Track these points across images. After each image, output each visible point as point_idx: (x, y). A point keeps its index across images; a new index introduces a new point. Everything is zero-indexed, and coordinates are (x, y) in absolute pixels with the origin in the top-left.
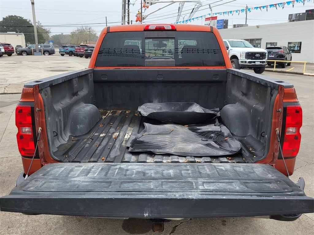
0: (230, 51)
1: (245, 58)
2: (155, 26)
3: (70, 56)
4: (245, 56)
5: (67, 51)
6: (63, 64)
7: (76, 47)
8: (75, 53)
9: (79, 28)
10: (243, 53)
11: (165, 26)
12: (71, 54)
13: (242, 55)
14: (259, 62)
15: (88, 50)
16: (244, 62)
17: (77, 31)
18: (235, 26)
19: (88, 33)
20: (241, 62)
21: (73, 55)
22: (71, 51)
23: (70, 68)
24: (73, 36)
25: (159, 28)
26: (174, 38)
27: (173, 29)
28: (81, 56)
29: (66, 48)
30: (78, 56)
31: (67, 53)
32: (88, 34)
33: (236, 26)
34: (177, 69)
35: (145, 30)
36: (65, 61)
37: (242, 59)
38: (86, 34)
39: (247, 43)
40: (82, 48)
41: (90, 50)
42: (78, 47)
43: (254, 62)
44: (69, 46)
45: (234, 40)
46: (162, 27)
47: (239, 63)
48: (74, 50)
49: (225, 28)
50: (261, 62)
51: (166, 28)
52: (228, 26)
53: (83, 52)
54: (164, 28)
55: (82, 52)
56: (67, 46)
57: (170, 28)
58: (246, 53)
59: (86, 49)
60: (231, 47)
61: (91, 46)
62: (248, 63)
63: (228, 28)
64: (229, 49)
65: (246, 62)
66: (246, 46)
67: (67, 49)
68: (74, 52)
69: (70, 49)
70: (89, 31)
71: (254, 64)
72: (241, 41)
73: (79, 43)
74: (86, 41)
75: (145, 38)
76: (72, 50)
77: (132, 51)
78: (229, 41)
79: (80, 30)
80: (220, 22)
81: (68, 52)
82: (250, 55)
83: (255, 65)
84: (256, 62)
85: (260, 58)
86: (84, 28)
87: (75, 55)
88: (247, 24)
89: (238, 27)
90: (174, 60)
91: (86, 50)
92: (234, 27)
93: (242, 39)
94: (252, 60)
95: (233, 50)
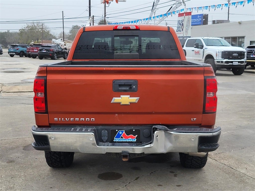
0: (205, 50)
1: (221, 57)
2: (123, 26)
3: (21, 57)
4: (221, 55)
5: (17, 51)
6: (17, 66)
7: (27, 47)
8: (27, 53)
9: (30, 25)
10: (218, 52)
11: (130, 26)
12: (22, 54)
13: (217, 54)
14: (237, 62)
15: (42, 50)
16: (220, 62)
17: (27, 27)
18: (214, 22)
19: (40, 30)
20: (217, 62)
21: (24, 56)
22: (22, 52)
23: (25, 69)
24: (22, 33)
25: (126, 28)
26: (138, 36)
27: (137, 29)
28: (34, 57)
29: (16, 48)
30: (30, 57)
31: (17, 54)
32: (40, 32)
33: (216, 22)
34: (140, 61)
35: (114, 30)
36: (18, 63)
37: (218, 58)
38: (38, 32)
39: (224, 42)
40: (35, 48)
41: (45, 50)
42: (30, 47)
43: (232, 62)
44: (19, 46)
45: (209, 38)
46: (128, 27)
47: (214, 63)
48: (26, 51)
49: (205, 24)
50: (239, 62)
51: (131, 28)
52: (208, 22)
53: (37, 52)
54: (130, 28)
55: (35, 52)
56: (17, 46)
57: (135, 28)
58: (222, 52)
59: (40, 48)
60: (206, 45)
61: (47, 45)
62: (225, 63)
63: (209, 24)
64: (204, 48)
65: (222, 62)
66: (224, 45)
67: (18, 49)
68: (25, 52)
69: (21, 49)
70: (41, 28)
71: (231, 64)
72: (218, 39)
73: (28, 42)
74: (38, 40)
75: (114, 36)
76: (24, 50)
77: (99, 47)
78: (203, 39)
79: (30, 26)
80: (198, 17)
81: (19, 52)
82: (226, 55)
83: (233, 65)
84: (233, 62)
85: (238, 57)
86: (36, 24)
87: (26, 56)
88: (229, 20)
89: (218, 23)
90: (138, 54)
91: (41, 50)
92: (213, 24)
93: (218, 37)
94: (229, 59)
95: (208, 49)
